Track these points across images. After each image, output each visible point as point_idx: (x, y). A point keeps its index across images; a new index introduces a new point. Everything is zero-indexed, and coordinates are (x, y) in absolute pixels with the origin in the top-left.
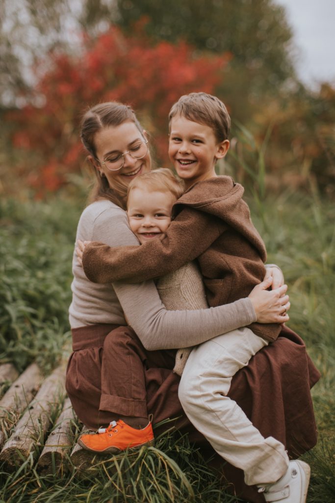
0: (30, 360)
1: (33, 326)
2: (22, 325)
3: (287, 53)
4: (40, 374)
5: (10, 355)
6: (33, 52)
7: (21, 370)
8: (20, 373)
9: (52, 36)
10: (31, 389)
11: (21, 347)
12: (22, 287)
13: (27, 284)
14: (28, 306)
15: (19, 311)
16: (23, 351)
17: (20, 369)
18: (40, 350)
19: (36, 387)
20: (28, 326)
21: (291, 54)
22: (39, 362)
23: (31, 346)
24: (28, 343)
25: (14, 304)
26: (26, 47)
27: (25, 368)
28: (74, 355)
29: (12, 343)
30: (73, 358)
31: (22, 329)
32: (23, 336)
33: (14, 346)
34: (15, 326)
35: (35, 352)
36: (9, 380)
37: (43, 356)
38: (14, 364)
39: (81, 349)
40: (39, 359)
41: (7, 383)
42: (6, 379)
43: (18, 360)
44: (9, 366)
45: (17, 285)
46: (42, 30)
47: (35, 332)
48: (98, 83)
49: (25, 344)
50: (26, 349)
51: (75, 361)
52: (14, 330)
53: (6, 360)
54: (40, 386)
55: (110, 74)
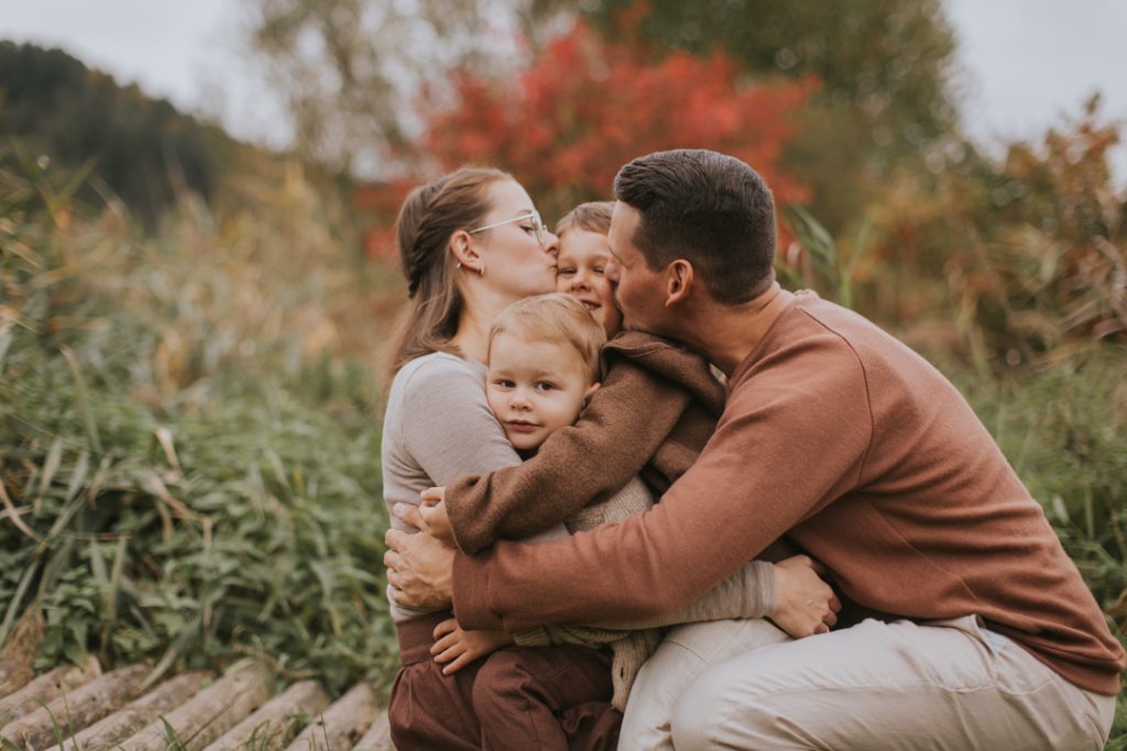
0: (355, 676)
1: (368, 609)
2: (346, 605)
3: (945, 80)
4: (372, 704)
5: (317, 664)
6: (421, 71)
7: (336, 694)
8: (334, 700)
9: (460, 42)
10: (348, 730)
11: (340, 648)
12: (350, 528)
13: (359, 524)
14: (358, 567)
15: (340, 577)
16: (343, 658)
17: (334, 691)
18: (376, 655)
19: (360, 728)
20: (357, 608)
21: (952, 82)
22: (374, 680)
23: (360, 646)
24: (353, 642)
25: (330, 563)
26: (407, 62)
27: (343, 691)
28: (403, 676)
29: (321, 639)
30: (401, 681)
31: (344, 612)
32: (345, 627)
33: (324, 646)
34: (331, 606)
35: (365, 659)
36: (309, 711)
37: (380, 666)
38: (324, 682)
39: (418, 662)
40: (373, 673)
41: (304, 716)
42: (301, 709)
43: (331, 673)
44: (311, 685)
45: (341, 525)
46: (441, 29)
47: (369, 619)
48: (543, 132)
49: (346, 643)
50: (347, 651)
51: (406, 686)
52: (326, 612)
53: (309, 672)
54: (369, 726)
55: (566, 114)
